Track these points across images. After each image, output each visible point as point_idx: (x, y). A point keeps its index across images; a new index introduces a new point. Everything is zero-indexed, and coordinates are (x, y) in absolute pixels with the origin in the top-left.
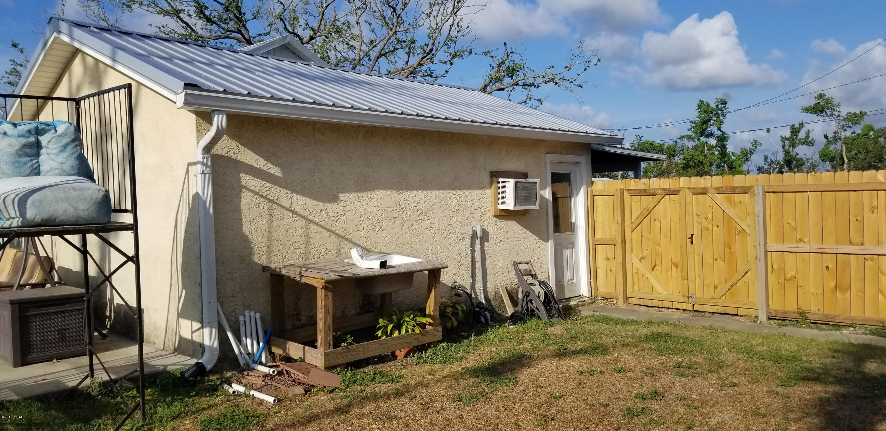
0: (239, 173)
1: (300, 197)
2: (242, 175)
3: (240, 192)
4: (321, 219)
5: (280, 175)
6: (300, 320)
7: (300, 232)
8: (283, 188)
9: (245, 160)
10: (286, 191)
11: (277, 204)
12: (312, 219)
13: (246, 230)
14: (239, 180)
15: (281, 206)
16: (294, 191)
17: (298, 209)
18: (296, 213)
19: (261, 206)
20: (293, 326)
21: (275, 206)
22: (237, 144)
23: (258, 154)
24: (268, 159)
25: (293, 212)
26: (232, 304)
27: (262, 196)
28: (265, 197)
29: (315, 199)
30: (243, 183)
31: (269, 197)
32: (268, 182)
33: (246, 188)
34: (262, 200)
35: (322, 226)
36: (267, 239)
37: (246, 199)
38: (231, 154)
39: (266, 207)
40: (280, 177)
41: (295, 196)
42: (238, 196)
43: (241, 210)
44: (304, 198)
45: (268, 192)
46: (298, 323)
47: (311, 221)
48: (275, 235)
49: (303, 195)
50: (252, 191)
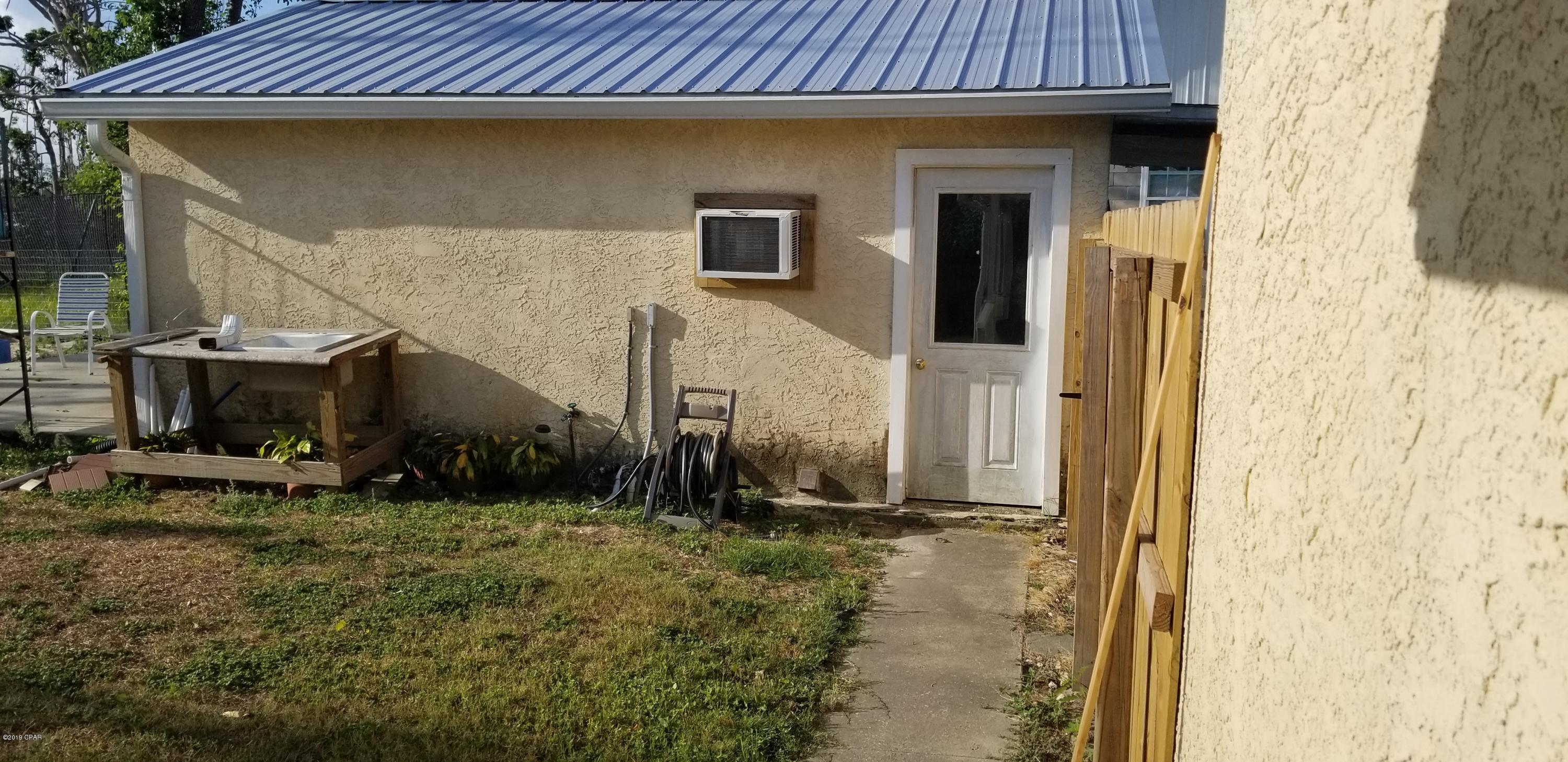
0: (183, 199)
1: (269, 234)
2: (187, 201)
3: (184, 224)
4: (304, 268)
5: (238, 201)
6: (271, 413)
7: (271, 286)
8: (244, 220)
9: (190, 180)
10: (247, 224)
11: (234, 242)
12: (289, 267)
13: (193, 278)
14: (183, 209)
15: (241, 245)
16: (259, 225)
17: (267, 252)
18: (264, 258)
19: (213, 245)
20: (260, 418)
21: (232, 246)
22: (181, 158)
23: (208, 173)
24: (221, 178)
25: (259, 255)
26: (177, 372)
27: (213, 231)
28: (217, 232)
29: (292, 237)
30: (189, 213)
31: (224, 232)
32: (222, 211)
33: (192, 218)
34: (214, 236)
35: (305, 280)
36: (221, 292)
37: (192, 237)
38: (173, 174)
39: (219, 246)
40: (238, 204)
41: (261, 230)
42: (182, 229)
43: (185, 250)
44: (276, 235)
45: (222, 226)
46: (268, 417)
47: (287, 271)
48: (232, 289)
49: (273, 230)
50: (201, 224)
